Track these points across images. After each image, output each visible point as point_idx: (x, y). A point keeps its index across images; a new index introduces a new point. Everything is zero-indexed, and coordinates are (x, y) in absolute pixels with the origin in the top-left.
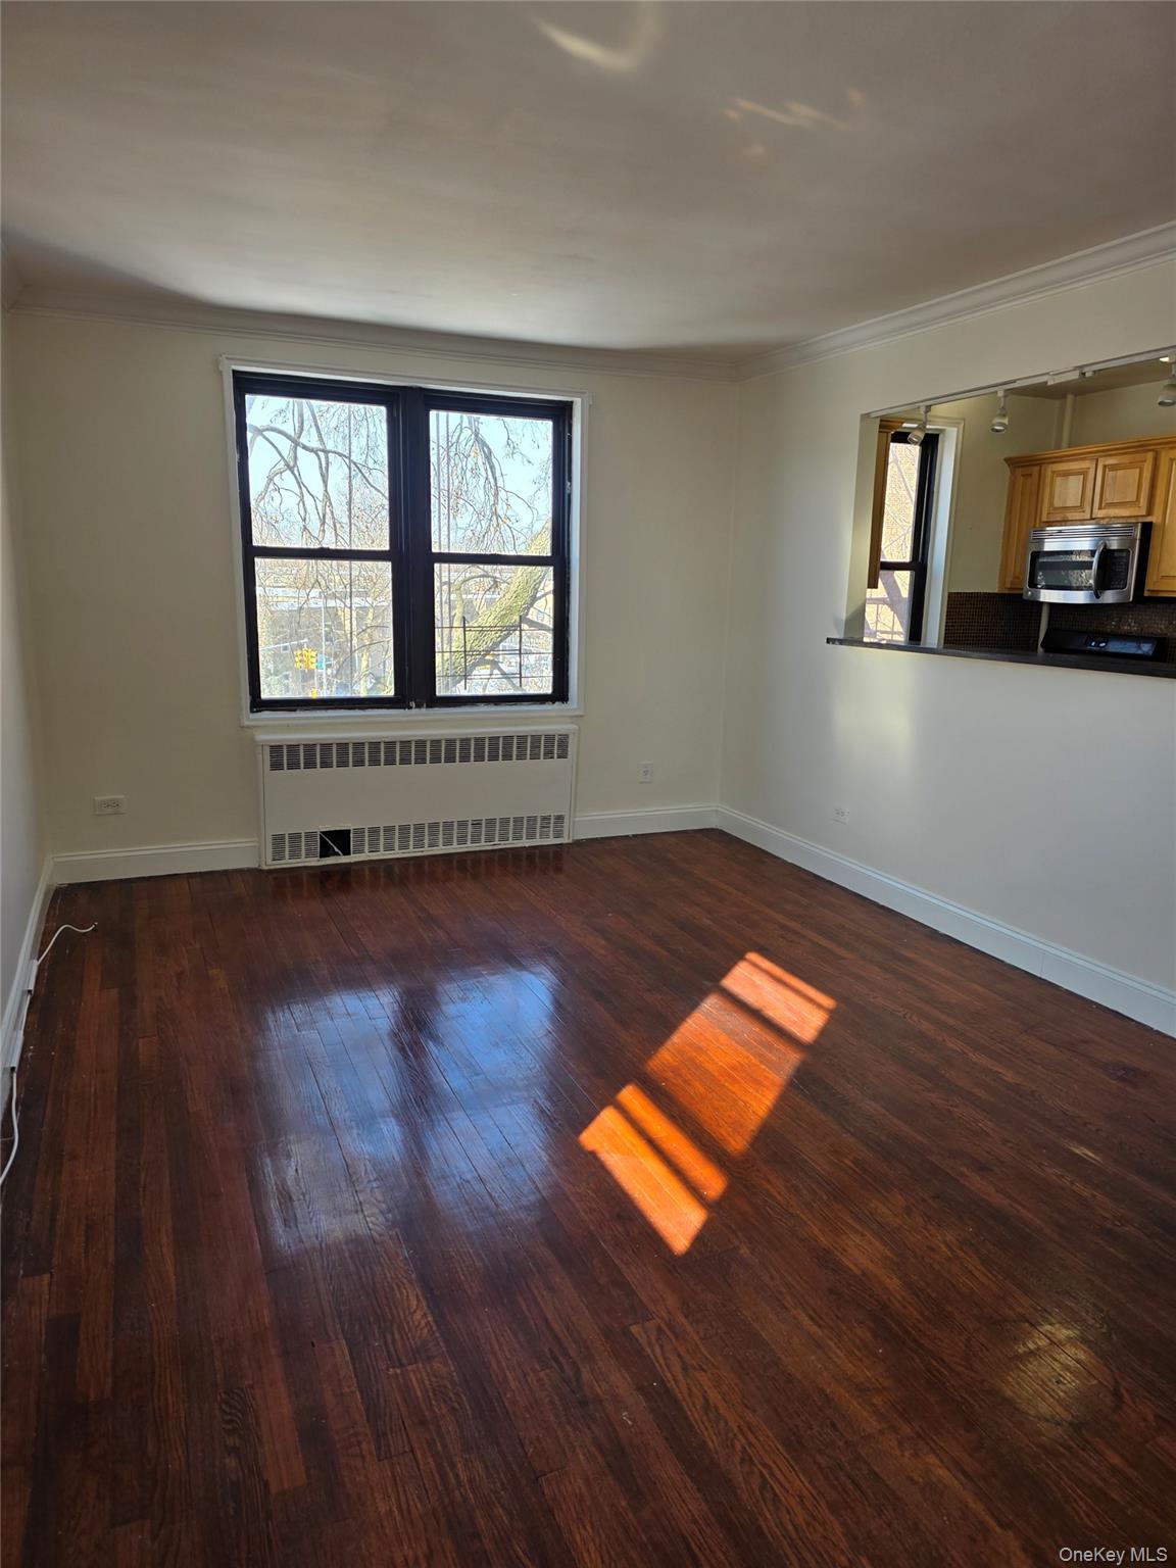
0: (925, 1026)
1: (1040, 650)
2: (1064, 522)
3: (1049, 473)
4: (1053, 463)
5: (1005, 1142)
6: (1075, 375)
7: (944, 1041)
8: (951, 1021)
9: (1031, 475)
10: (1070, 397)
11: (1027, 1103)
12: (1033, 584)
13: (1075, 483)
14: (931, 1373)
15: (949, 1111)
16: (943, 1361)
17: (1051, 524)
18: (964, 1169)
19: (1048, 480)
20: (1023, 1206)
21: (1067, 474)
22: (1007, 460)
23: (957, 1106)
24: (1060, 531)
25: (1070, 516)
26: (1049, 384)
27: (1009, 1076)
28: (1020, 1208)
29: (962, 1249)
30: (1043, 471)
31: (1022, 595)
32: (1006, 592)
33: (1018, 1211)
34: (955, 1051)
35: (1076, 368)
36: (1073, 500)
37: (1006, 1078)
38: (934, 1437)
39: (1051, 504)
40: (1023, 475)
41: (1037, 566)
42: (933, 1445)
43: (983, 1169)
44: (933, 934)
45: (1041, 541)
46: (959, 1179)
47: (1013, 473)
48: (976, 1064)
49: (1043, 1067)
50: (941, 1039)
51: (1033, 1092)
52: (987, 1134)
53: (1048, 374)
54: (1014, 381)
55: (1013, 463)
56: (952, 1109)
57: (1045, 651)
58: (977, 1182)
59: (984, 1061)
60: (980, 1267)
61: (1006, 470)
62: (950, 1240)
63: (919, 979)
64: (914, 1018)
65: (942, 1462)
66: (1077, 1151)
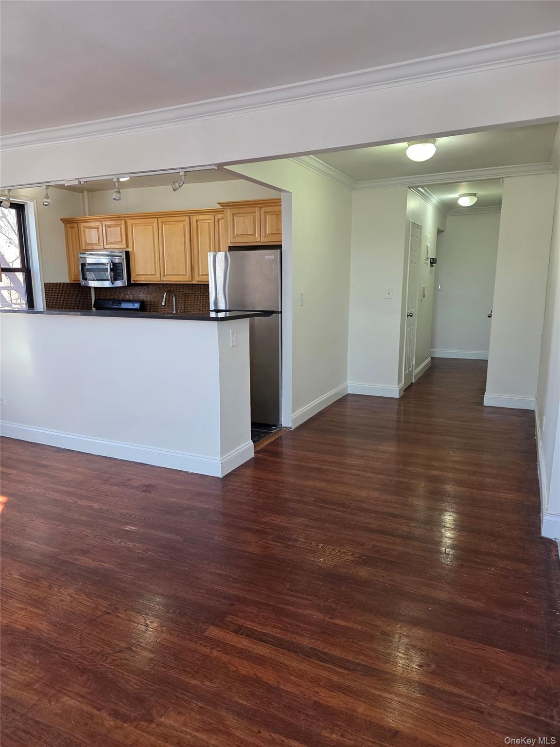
0: (57, 496)
1: (94, 309)
2: (93, 250)
3: (82, 227)
4: (83, 222)
5: (95, 536)
6: (76, 183)
7: (65, 499)
8: (69, 489)
9: (74, 227)
10: (85, 192)
11: (105, 515)
12: (85, 278)
13: (94, 232)
14: (64, 659)
15: (69, 532)
16: (70, 650)
17: (87, 250)
18: (77, 557)
19: (82, 230)
20: (103, 562)
21: (90, 228)
22: (61, 219)
23: (72, 529)
24: (91, 254)
25: (95, 247)
26: (66, 185)
27: (97, 506)
28: (103, 564)
29: (77, 594)
30: (79, 225)
31: (80, 283)
32: (73, 282)
33: (102, 565)
34: (70, 503)
35: (76, 179)
36: (94, 240)
37: (95, 508)
38: (66, 688)
39: (86, 241)
40: (70, 227)
41: (85, 270)
42: (65, 692)
43: (85, 553)
44: (58, 450)
45: (85, 259)
46: (74, 562)
47: (66, 227)
48: (80, 505)
49: (112, 497)
50: (64, 499)
51: (107, 510)
52: (88, 536)
53: (64, 180)
54: (49, 182)
55: (66, 221)
56: (70, 530)
57: (96, 309)
58: (83, 560)
59: (84, 503)
60: (86, 598)
61: (63, 224)
62: (72, 593)
63: (53, 473)
64: (50, 493)
65: (70, 697)
66: (127, 529)
